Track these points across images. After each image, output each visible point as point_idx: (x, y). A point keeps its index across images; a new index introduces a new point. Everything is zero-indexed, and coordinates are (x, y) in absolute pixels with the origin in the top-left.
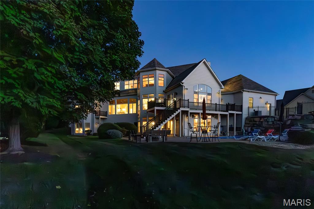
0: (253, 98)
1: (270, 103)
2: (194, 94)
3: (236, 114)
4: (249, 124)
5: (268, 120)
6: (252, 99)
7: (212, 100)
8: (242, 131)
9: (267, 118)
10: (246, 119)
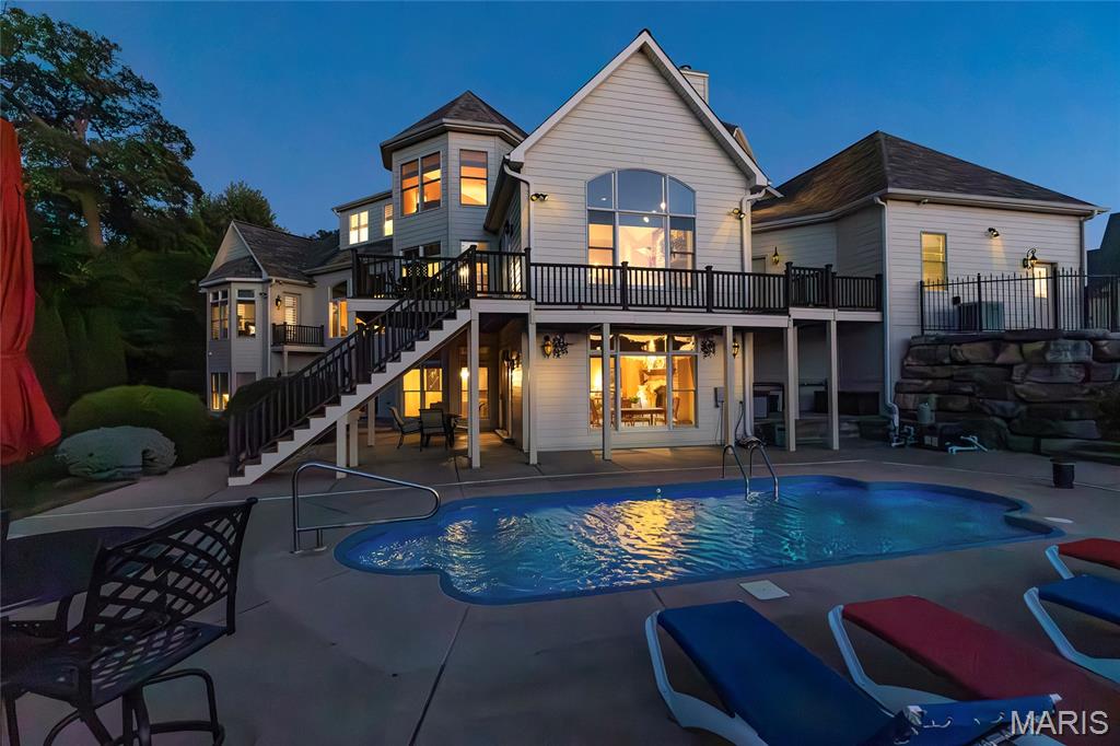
0: (945, 235)
1: (1052, 259)
2: (591, 225)
3: (840, 323)
4: (924, 377)
5: (1049, 357)
6: (941, 237)
7: (697, 254)
8: (882, 412)
9: (1039, 346)
10: (909, 347)
